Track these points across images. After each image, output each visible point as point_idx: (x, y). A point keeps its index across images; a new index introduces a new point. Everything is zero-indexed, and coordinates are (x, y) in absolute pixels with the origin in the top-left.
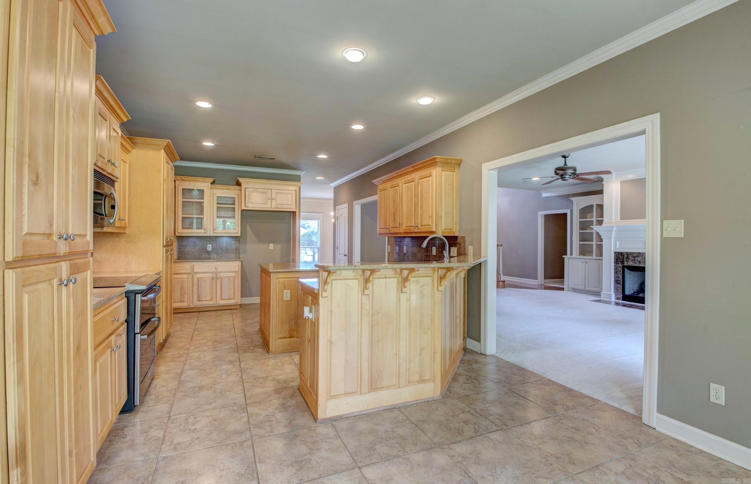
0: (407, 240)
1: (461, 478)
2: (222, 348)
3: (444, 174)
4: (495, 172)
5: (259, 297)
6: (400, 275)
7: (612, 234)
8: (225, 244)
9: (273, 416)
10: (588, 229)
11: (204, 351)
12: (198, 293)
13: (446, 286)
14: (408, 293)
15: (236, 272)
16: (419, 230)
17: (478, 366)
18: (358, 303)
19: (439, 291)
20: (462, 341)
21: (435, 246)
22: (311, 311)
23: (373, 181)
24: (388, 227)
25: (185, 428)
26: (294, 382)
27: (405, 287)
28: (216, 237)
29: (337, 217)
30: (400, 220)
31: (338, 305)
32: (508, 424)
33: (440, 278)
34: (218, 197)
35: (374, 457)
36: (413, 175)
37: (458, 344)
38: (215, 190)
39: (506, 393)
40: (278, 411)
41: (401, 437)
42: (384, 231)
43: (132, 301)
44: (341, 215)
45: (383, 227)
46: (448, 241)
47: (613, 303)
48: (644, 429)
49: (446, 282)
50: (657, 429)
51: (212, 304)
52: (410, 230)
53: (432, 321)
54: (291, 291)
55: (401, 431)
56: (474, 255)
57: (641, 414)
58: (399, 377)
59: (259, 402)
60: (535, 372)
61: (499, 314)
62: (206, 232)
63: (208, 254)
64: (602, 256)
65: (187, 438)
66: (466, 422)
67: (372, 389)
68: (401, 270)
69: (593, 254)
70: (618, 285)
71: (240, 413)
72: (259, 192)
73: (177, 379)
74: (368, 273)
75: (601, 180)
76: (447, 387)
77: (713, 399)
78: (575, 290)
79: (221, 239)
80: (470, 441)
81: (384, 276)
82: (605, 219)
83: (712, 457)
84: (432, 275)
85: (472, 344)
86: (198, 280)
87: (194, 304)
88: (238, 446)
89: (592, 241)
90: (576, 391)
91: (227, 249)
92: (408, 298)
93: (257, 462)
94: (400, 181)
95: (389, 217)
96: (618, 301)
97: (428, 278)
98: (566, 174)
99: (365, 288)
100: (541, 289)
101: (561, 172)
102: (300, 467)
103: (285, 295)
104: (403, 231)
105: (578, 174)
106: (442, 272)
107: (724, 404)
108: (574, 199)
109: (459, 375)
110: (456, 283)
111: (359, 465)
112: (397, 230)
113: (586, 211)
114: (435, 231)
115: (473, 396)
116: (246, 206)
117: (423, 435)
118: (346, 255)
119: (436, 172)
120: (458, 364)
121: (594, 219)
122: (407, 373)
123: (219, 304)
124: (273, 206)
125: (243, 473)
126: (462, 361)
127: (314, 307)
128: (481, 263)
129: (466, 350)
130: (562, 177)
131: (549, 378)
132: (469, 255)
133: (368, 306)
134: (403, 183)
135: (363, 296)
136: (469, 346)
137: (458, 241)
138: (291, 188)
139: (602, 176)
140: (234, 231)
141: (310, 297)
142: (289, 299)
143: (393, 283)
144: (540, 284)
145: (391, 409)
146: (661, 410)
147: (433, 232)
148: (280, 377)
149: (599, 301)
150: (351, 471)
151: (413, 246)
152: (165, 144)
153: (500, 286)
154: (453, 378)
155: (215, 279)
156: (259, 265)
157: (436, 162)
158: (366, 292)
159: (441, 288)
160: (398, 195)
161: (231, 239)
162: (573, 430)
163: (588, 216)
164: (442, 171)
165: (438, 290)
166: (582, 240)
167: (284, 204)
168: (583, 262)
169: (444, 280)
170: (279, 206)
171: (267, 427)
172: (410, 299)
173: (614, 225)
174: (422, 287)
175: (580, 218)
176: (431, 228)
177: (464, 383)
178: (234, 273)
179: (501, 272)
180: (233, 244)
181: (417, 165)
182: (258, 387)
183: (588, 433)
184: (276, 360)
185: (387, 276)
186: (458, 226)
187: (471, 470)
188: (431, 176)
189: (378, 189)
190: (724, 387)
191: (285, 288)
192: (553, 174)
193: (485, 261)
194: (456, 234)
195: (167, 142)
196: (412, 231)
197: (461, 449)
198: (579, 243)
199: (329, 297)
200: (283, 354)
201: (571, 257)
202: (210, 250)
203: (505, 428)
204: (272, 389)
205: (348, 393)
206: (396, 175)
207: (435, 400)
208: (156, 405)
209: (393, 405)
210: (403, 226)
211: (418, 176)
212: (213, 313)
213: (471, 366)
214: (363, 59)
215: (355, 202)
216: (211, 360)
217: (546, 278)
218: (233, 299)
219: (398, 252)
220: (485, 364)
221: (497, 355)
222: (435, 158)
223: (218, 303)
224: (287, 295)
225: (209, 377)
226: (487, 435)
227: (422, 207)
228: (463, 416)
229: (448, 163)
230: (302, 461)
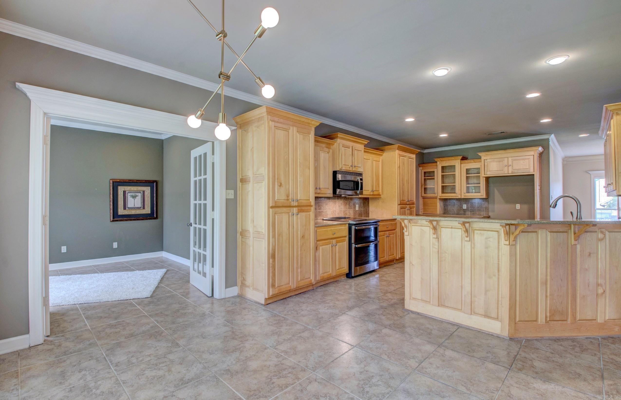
6: (464, 226)
8: (477, 204)
28: (469, 198)
31: (416, 242)
34: (466, 169)
38: (464, 165)
43: (351, 228)
53: (499, 270)
62: (457, 195)
63: (464, 211)
68: (464, 223)
72: (497, 162)
79: (474, 200)
81: (451, 227)
84: (498, 230)
91: (478, 208)
97: (493, 232)
99: (433, 233)
116: (486, 174)
124: (510, 172)
135: (433, 239)
138: (528, 153)
140: (480, 194)
152: (397, 147)
167: (520, 169)
170: (516, 171)
174: (486, 239)
180: (482, 204)
199: (411, 236)
202: (465, 208)
205: (424, 301)
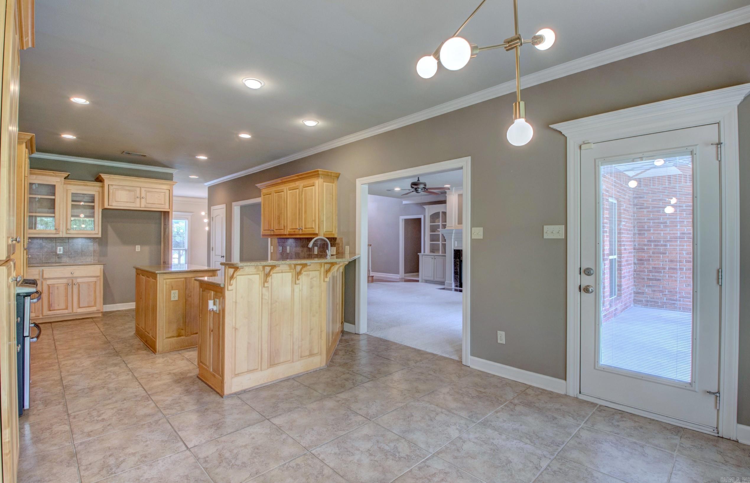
0: (291, 242)
1: (345, 412)
2: (99, 354)
3: (326, 184)
4: (366, 187)
5: (135, 303)
6: (294, 270)
7: (452, 235)
8: (80, 246)
9: (179, 399)
10: (436, 231)
11: (78, 358)
12: (49, 302)
13: (330, 278)
14: (301, 284)
15: (98, 277)
16: (304, 232)
17: (354, 342)
18: (259, 294)
19: (326, 282)
20: (340, 325)
21: (317, 246)
22: (214, 304)
23: (257, 185)
24: (272, 229)
25: (91, 420)
26: (191, 373)
27: (298, 279)
28: (69, 238)
29: (212, 217)
30: (284, 222)
31: (242, 297)
32: (377, 376)
33: (326, 272)
34: (72, 193)
35: (279, 411)
36: (298, 183)
37: (338, 327)
38: (69, 186)
39: (375, 358)
40: (183, 395)
41: (298, 396)
42: (268, 233)
43: (21, 304)
44: (217, 216)
45: (267, 229)
46: (330, 241)
47: (453, 290)
48: (463, 368)
49: (330, 275)
50: (471, 366)
51: (68, 313)
52: (294, 231)
53: (320, 307)
54: (179, 292)
55: (297, 393)
56: (350, 253)
57: (462, 359)
58: (293, 353)
59: (161, 392)
60: (396, 342)
61: (369, 303)
62: (58, 232)
63: (58, 258)
64: (445, 253)
65: (98, 427)
66: (347, 380)
67: (270, 365)
68: (296, 265)
69: (439, 251)
70: (456, 276)
71: (145, 401)
72: (126, 190)
73: (59, 385)
74: (268, 269)
75: (445, 193)
76: (330, 359)
77: (499, 341)
78: (427, 281)
79: (75, 241)
80: (350, 390)
81: (281, 271)
82: (448, 224)
83: (499, 378)
84: (319, 269)
85: (348, 327)
86: (49, 287)
87: (44, 315)
88: (154, 424)
89: (439, 241)
90: (423, 351)
91: (82, 251)
92: (301, 289)
93: (177, 431)
94: (285, 188)
95: (274, 220)
96: (457, 288)
97: (316, 272)
98: (418, 188)
99: (265, 281)
100: (402, 282)
101: (415, 187)
102: (217, 427)
103: (172, 295)
104: (288, 233)
105: (428, 188)
106: (327, 266)
107: (504, 343)
108: (426, 207)
109: (340, 350)
110: (337, 276)
111: (268, 418)
112: (282, 232)
113: (435, 217)
114: (317, 233)
115: (351, 363)
116: (110, 204)
117: (315, 392)
118: (223, 257)
119: (318, 182)
120: (338, 343)
121: (440, 224)
122: (300, 350)
123: (77, 313)
124: (143, 205)
125: (167, 439)
126: (341, 341)
127: (218, 300)
128: (355, 259)
129: (343, 332)
130: (416, 190)
131: (405, 345)
132: (346, 253)
133: (268, 296)
134: (288, 189)
135: (264, 288)
136: (345, 329)
137: (337, 241)
138: (162, 186)
139: (446, 191)
140: (93, 232)
141: (212, 292)
142: (176, 299)
143: (288, 276)
144: (401, 278)
145: (288, 379)
146: (472, 354)
147: (316, 235)
148: (174, 371)
149: (444, 289)
150: (261, 423)
151: (296, 247)
152: (29, 138)
153: (369, 281)
154: (334, 353)
155: (71, 285)
156: (134, 267)
157: (318, 174)
158: (266, 285)
159: (327, 280)
160: (282, 200)
161: (87, 241)
162: (420, 374)
163: (437, 221)
164: (324, 182)
165: (324, 281)
166: (432, 240)
167: (155, 204)
168: (432, 258)
169: (329, 273)
170: (149, 206)
171: (177, 408)
172: (302, 289)
173: (454, 229)
174: (311, 279)
175: (430, 223)
176: (314, 231)
177: (343, 355)
178: (95, 278)
179: (370, 269)
180: (92, 247)
181: (301, 175)
182: (155, 381)
183: (429, 374)
184: (165, 358)
185: (283, 271)
186: (337, 229)
187: (352, 406)
188: (314, 185)
189: (262, 193)
190: (504, 333)
191: (173, 288)
192: (410, 188)
193: (359, 258)
194: (336, 236)
195: (31, 136)
196: (296, 233)
197: (342, 396)
198: (429, 242)
199: (234, 291)
200: (171, 353)
201: (424, 254)
202: (61, 252)
203: (374, 379)
204: (171, 380)
205: (251, 371)
206: (280, 181)
207: (321, 370)
208: (46, 407)
209: (288, 377)
210: (288, 228)
211: (302, 185)
212: (70, 323)
213: (348, 343)
214: (261, 87)
215: (234, 204)
216: (91, 365)
217: (406, 272)
218: (94, 306)
219: (281, 252)
220: (359, 341)
221: (368, 333)
222: (318, 171)
223: (75, 311)
224: (175, 295)
225: (96, 379)
226: (361, 385)
227: (306, 212)
228: (344, 376)
229: (328, 175)
230: (218, 424)
